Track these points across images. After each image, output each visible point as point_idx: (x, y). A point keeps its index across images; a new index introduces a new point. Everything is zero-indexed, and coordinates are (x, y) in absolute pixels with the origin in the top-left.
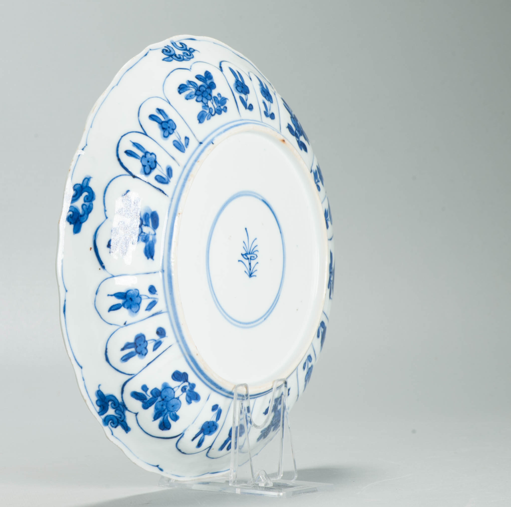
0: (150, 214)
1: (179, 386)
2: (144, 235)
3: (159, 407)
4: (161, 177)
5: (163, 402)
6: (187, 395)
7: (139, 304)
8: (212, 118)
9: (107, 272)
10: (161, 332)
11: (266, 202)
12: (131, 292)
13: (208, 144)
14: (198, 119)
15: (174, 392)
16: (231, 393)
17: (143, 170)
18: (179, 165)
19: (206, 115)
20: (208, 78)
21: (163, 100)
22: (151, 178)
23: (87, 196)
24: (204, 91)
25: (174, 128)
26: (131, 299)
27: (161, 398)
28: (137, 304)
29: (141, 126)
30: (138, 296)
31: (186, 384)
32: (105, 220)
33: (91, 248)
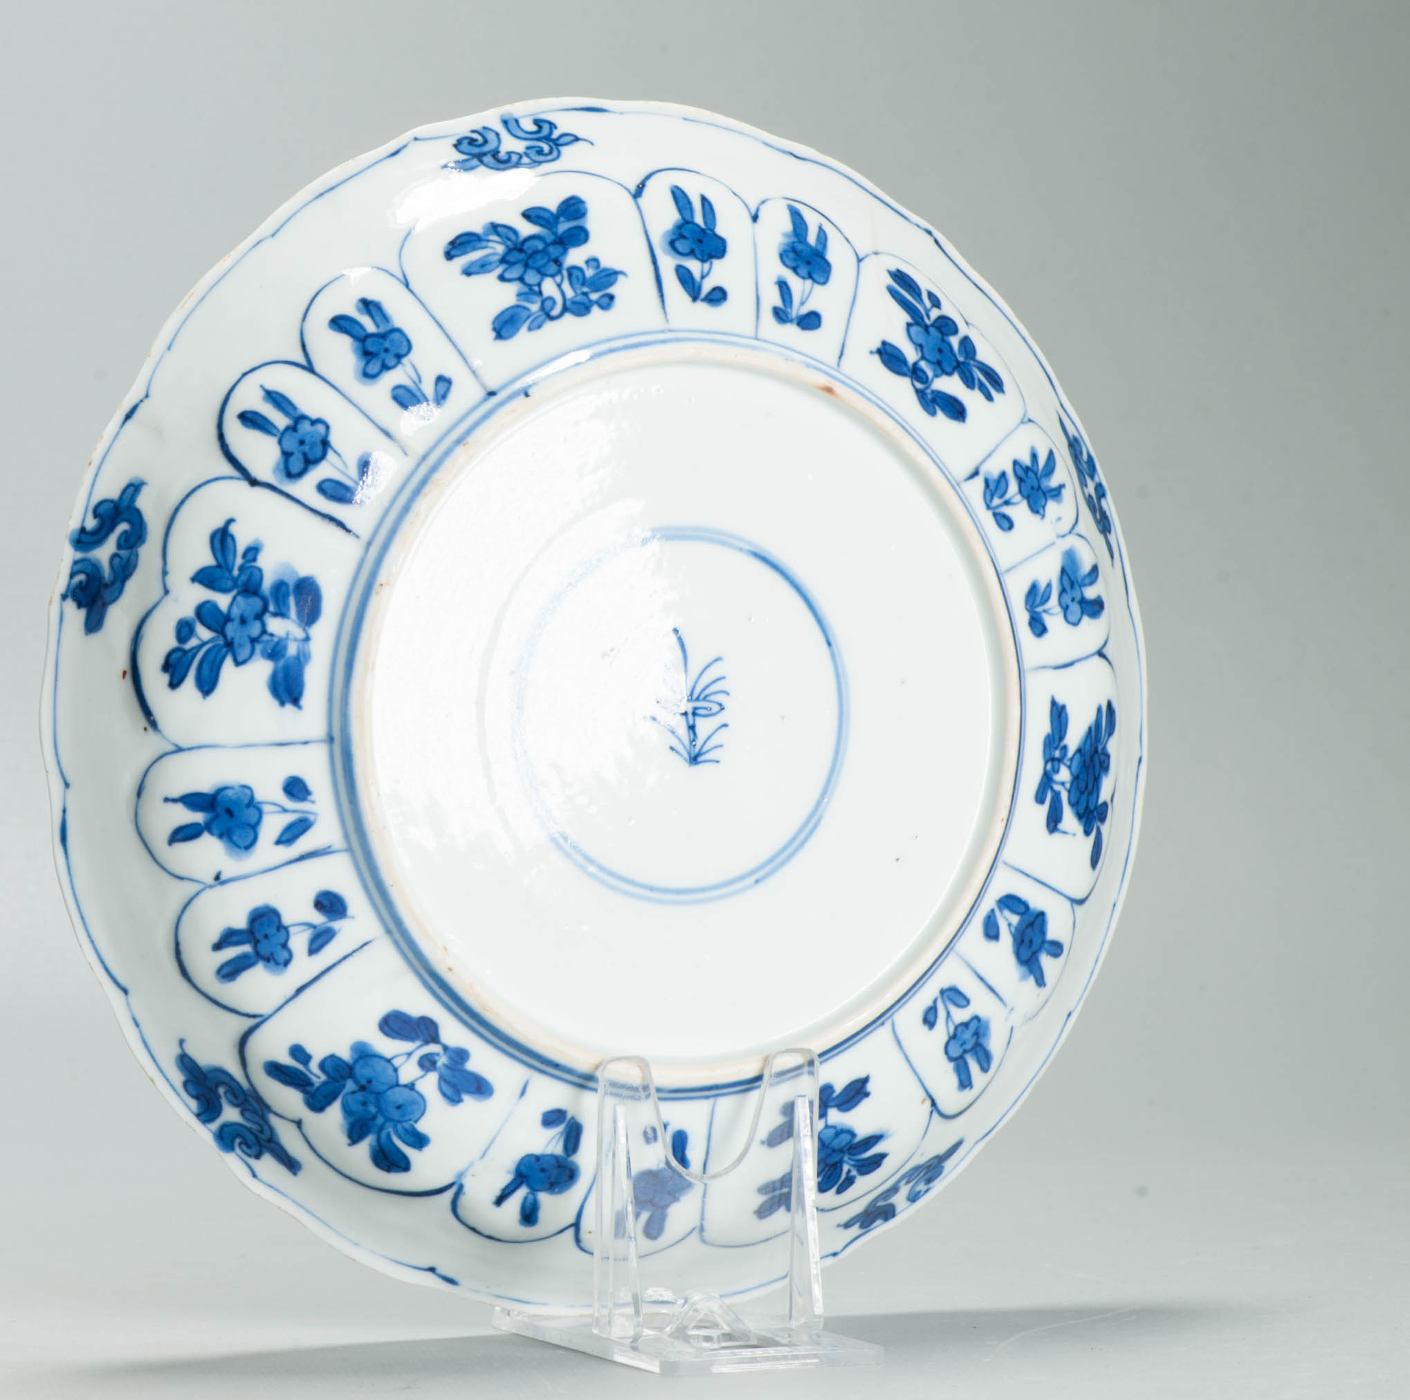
0: (291, 583)
1: (409, 1054)
2: (272, 640)
3: (357, 1108)
4: (339, 484)
5: (363, 1093)
6: (442, 1079)
7: (254, 827)
8: (549, 326)
9: (164, 737)
10: (330, 904)
11: (770, 558)
12: (230, 793)
13: (511, 397)
14: (494, 329)
15: (396, 1070)
16: (590, 1078)
17: (282, 466)
18: (406, 454)
19: (528, 317)
20: (565, 218)
21: (392, 275)
22: (306, 488)
23: (125, 532)
24: (537, 252)
25: (403, 350)
26: (229, 812)
27: (356, 1082)
28: (249, 825)
29: (304, 346)
30: (252, 803)
31: (433, 1048)
32: (162, 598)
33: (125, 673)
